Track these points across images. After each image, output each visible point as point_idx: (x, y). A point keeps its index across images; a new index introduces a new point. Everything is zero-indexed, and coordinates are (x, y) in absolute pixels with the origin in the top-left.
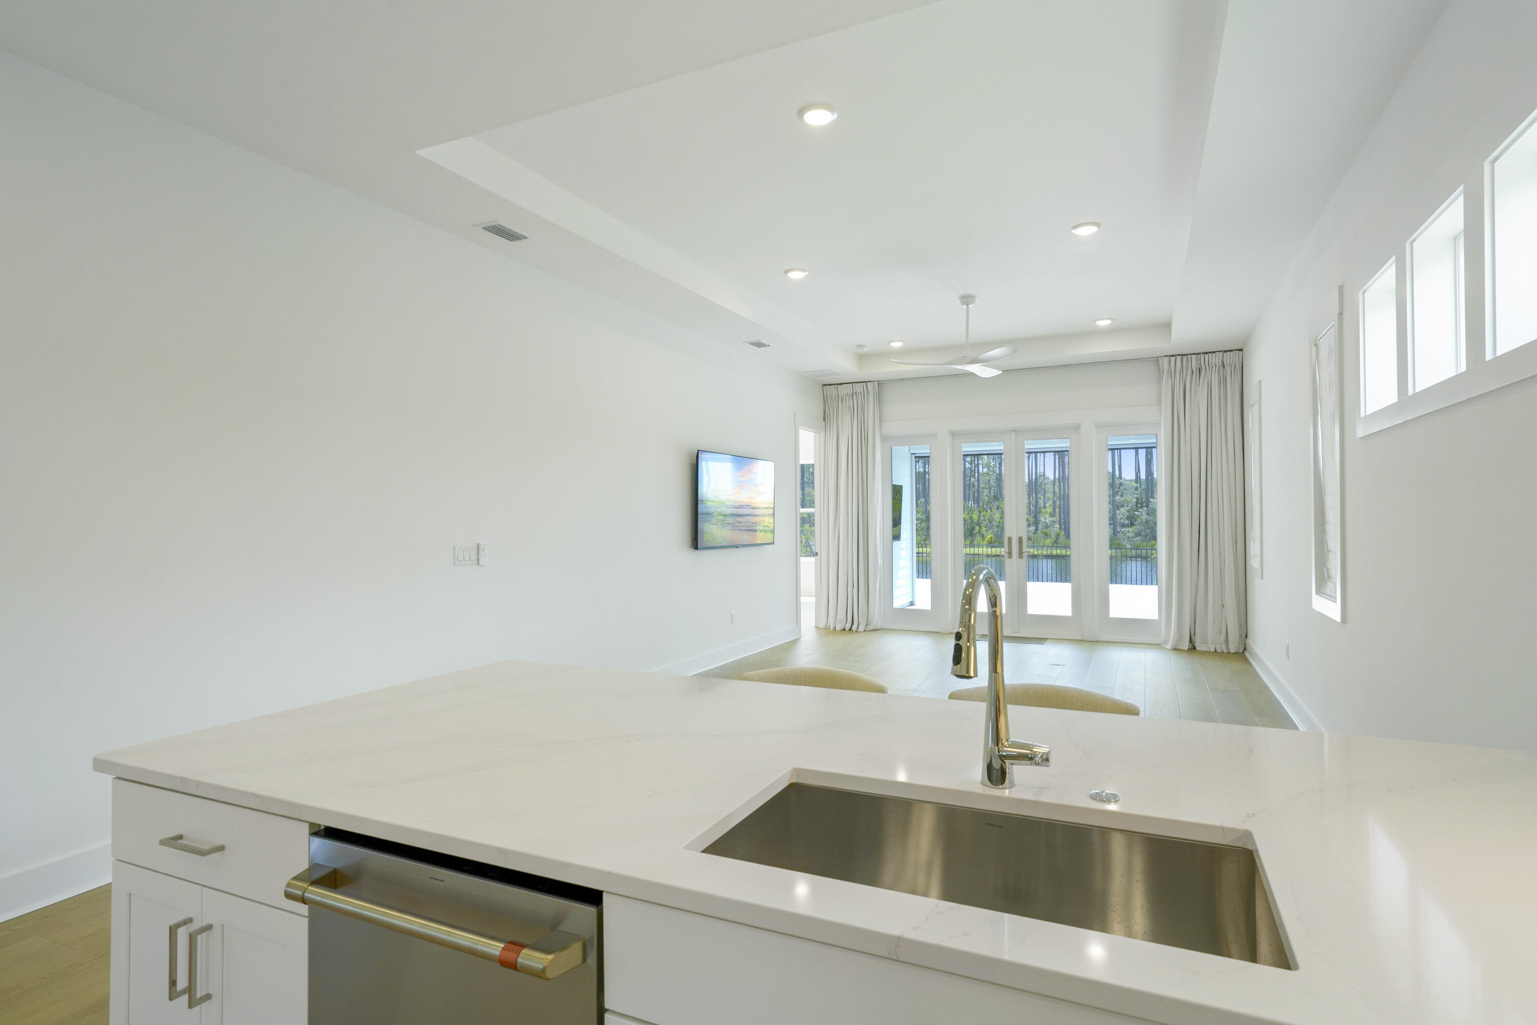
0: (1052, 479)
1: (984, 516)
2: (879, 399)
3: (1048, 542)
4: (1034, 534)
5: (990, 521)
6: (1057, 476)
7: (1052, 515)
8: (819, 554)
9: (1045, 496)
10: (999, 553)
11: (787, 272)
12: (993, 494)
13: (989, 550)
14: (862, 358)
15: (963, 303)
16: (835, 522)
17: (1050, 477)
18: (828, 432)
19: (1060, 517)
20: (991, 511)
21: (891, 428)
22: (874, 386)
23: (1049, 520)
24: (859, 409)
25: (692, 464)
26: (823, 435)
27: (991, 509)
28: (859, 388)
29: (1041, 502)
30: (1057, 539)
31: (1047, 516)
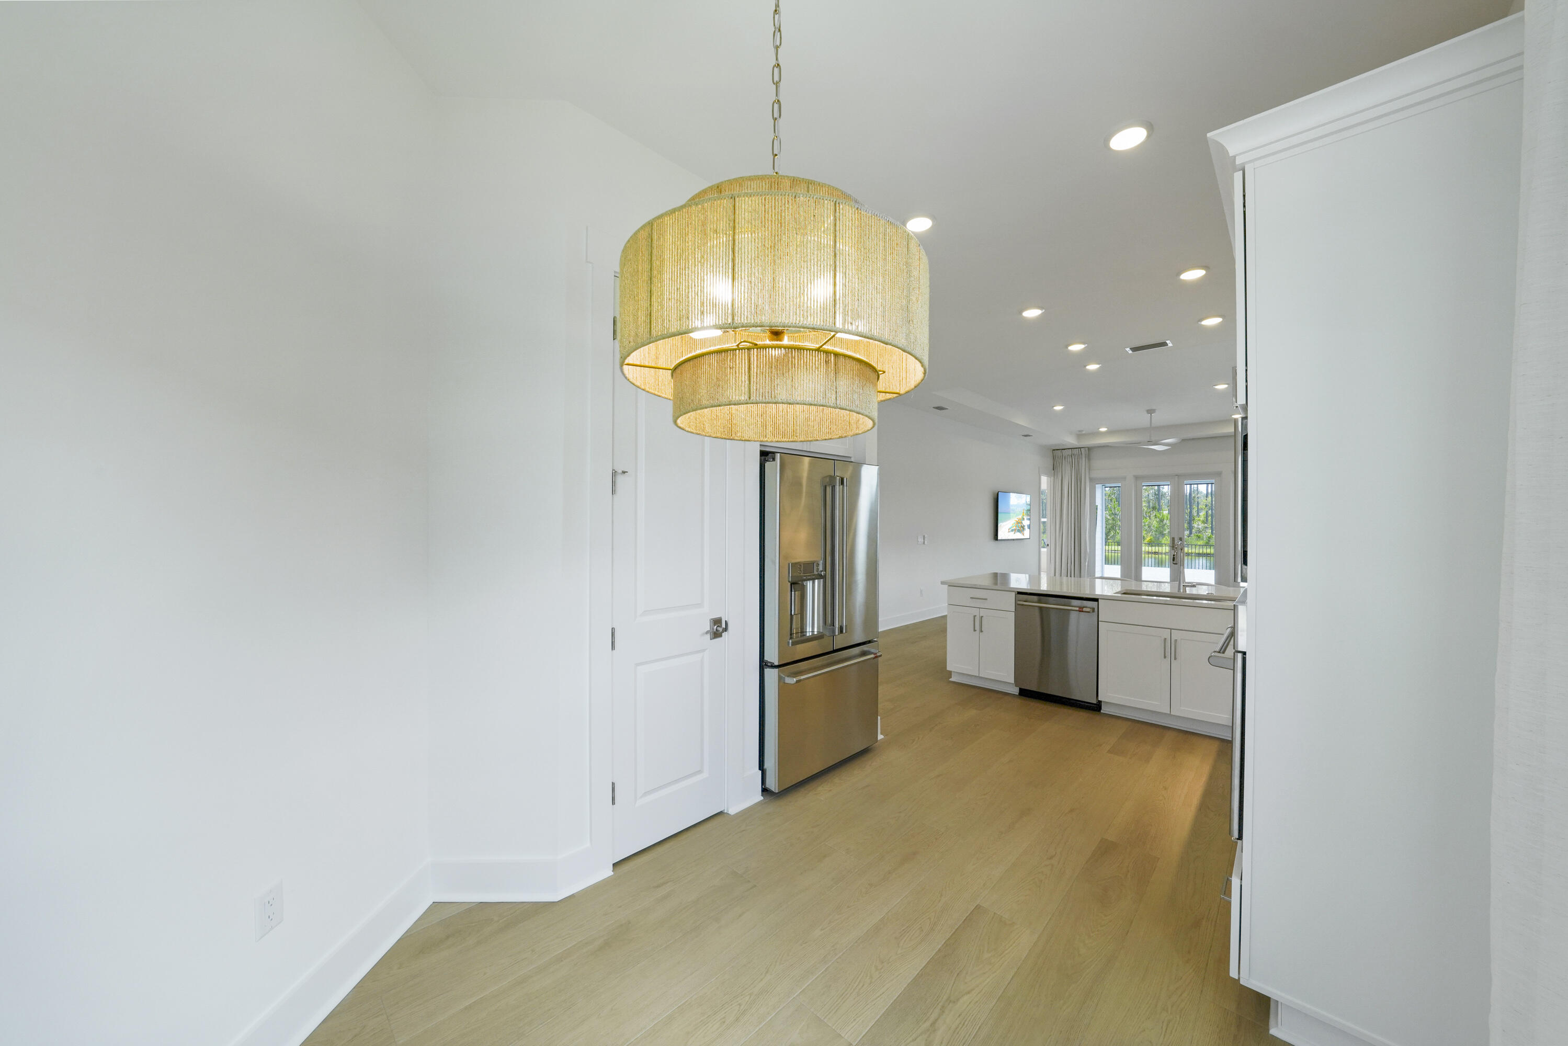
0: (1205, 493)
1: (1144, 523)
2: (1089, 457)
3: (1201, 542)
4: (1188, 537)
5: (1149, 527)
6: (1210, 491)
7: (1203, 522)
8: (1049, 545)
9: (1198, 506)
10: (1157, 551)
11: (1053, 407)
12: (1151, 505)
13: (1150, 548)
14: (1080, 435)
15: (1148, 413)
16: (1060, 528)
17: (1203, 492)
18: (1056, 477)
19: (1212, 524)
20: (1150, 519)
21: (1095, 474)
22: (1086, 450)
23: (1201, 526)
24: (1076, 464)
25: (994, 498)
26: (1052, 478)
27: (1150, 517)
28: (1076, 451)
29: (1194, 513)
30: (1209, 541)
31: (1200, 523)
